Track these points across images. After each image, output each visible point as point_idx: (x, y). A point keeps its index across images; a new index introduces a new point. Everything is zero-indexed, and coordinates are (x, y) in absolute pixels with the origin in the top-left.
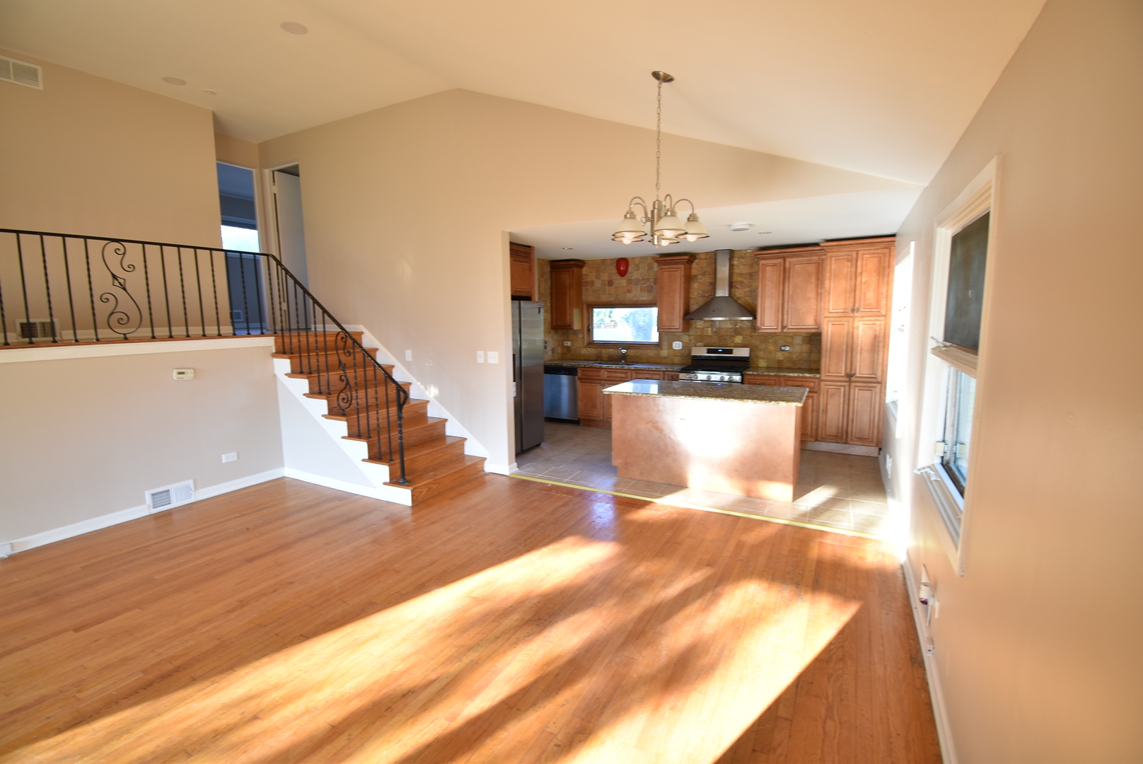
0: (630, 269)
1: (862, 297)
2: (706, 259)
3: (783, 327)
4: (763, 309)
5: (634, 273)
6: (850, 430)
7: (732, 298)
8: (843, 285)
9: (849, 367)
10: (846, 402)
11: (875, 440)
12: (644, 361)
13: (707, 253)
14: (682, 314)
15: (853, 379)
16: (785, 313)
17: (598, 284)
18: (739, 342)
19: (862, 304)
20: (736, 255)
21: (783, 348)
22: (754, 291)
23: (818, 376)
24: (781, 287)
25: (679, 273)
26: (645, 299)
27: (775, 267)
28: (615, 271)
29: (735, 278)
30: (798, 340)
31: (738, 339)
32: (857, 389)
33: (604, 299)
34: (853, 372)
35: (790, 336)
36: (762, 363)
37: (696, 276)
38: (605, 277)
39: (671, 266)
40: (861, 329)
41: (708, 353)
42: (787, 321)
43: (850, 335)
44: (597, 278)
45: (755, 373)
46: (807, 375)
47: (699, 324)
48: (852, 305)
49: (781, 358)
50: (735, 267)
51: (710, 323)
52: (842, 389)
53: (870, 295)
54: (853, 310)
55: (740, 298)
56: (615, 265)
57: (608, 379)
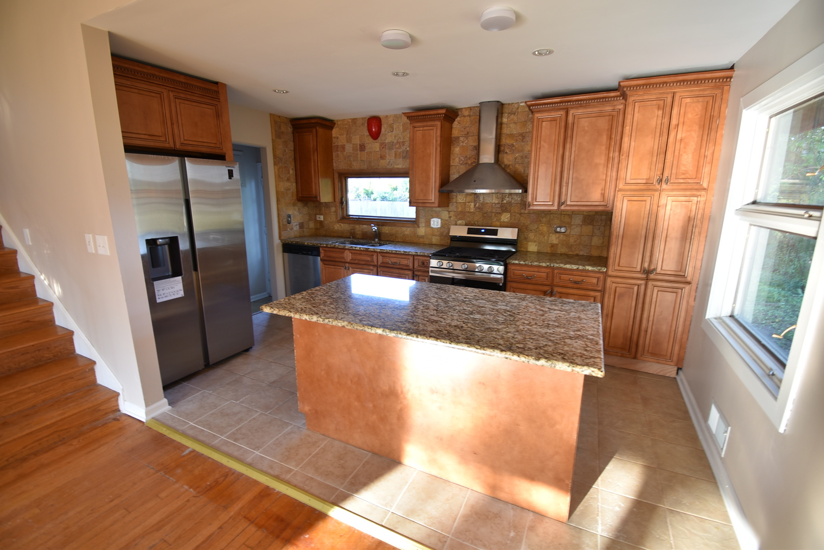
0: (383, 130)
1: (675, 162)
2: (469, 116)
3: (560, 204)
4: (536, 180)
5: (387, 136)
6: (641, 342)
7: (500, 165)
8: (649, 143)
9: (647, 259)
10: (640, 306)
11: (675, 358)
12: (400, 240)
13: (470, 108)
14: (438, 184)
15: (652, 276)
16: (564, 184)
17: (349, 148)
18: (506, 220)
19: (674, 171)
20: (506, 110)
21: (558, 229)
22: (526, 157)
23: (604, 270)
24: (561, 149)
25: (434, 132)
26: (400, 166)
27: (554, 123)
28: (366, 133)
29: (505, 141)
30: (578, 220)
31: (505, 217)
32: (656, 290)
33: (356, 166)
34: (652, 267)
35: (569, 215)
36: (532, 247)
37: (458, 138)
38: (356, 140)
39: (425, 124)
40: (668, 207)
41: (468, 233)
42: (567, 194)
43: (654, 216)
44: (348, 142)
45: (522, 263)
46: (590, 268)
47: (460, 198)
48: (659, 173)
49: (555, 242)
50: (504, 126)
51: (473, 196)
52: (636, 288)
53: (687, 160)
54: (660, 181)
55: (509, 166)
56: (366, 125)
57: (353, 262)
